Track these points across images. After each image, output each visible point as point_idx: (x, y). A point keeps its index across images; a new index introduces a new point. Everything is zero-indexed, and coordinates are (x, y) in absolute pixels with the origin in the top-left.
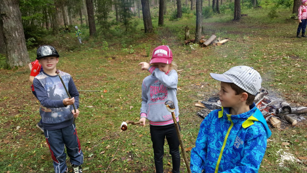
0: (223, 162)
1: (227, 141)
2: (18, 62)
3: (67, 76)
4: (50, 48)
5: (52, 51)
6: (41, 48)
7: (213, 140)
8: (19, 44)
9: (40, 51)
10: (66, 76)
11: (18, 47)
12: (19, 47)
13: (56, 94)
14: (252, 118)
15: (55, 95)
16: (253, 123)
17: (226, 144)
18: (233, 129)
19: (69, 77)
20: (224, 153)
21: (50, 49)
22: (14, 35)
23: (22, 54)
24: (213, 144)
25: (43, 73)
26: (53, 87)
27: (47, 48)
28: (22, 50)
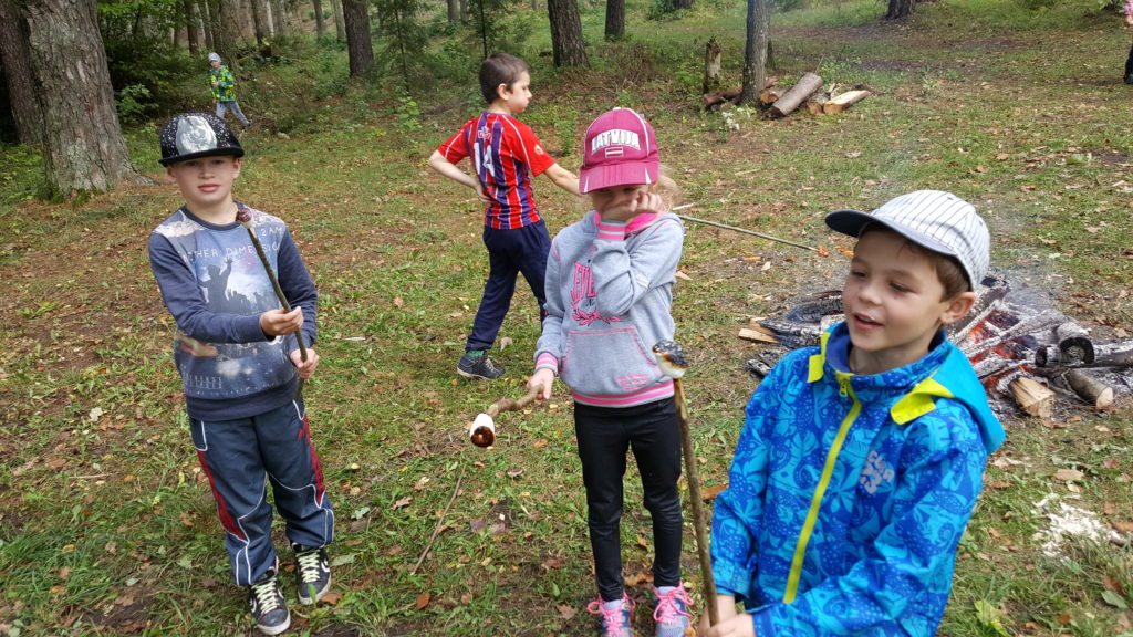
0: (819, 538)
1: (837, 468)
2: (89, 176)
3: (273, 226)
4: (211, 124)
5: (217, 136)
6: (177, 123)
7: (787, 461)
8: (90, 109)
9: (174, 136)
10: (267, 226)
11: (86, 119)
12: (91, 118)
13: (235, 292)
14: (930, 385)
15: (229, 294)
16: (931, 407)
17: (833, 477)
18: (858, 423)
19: (281, 230)
20: (825, 508)
21: (210, 128)
22: (70, 76)
23: (104, 146)
24: (785, 475)
25: (184, 216)
26: (224, 267)
27: (197, 123)
28: (102, 131)
